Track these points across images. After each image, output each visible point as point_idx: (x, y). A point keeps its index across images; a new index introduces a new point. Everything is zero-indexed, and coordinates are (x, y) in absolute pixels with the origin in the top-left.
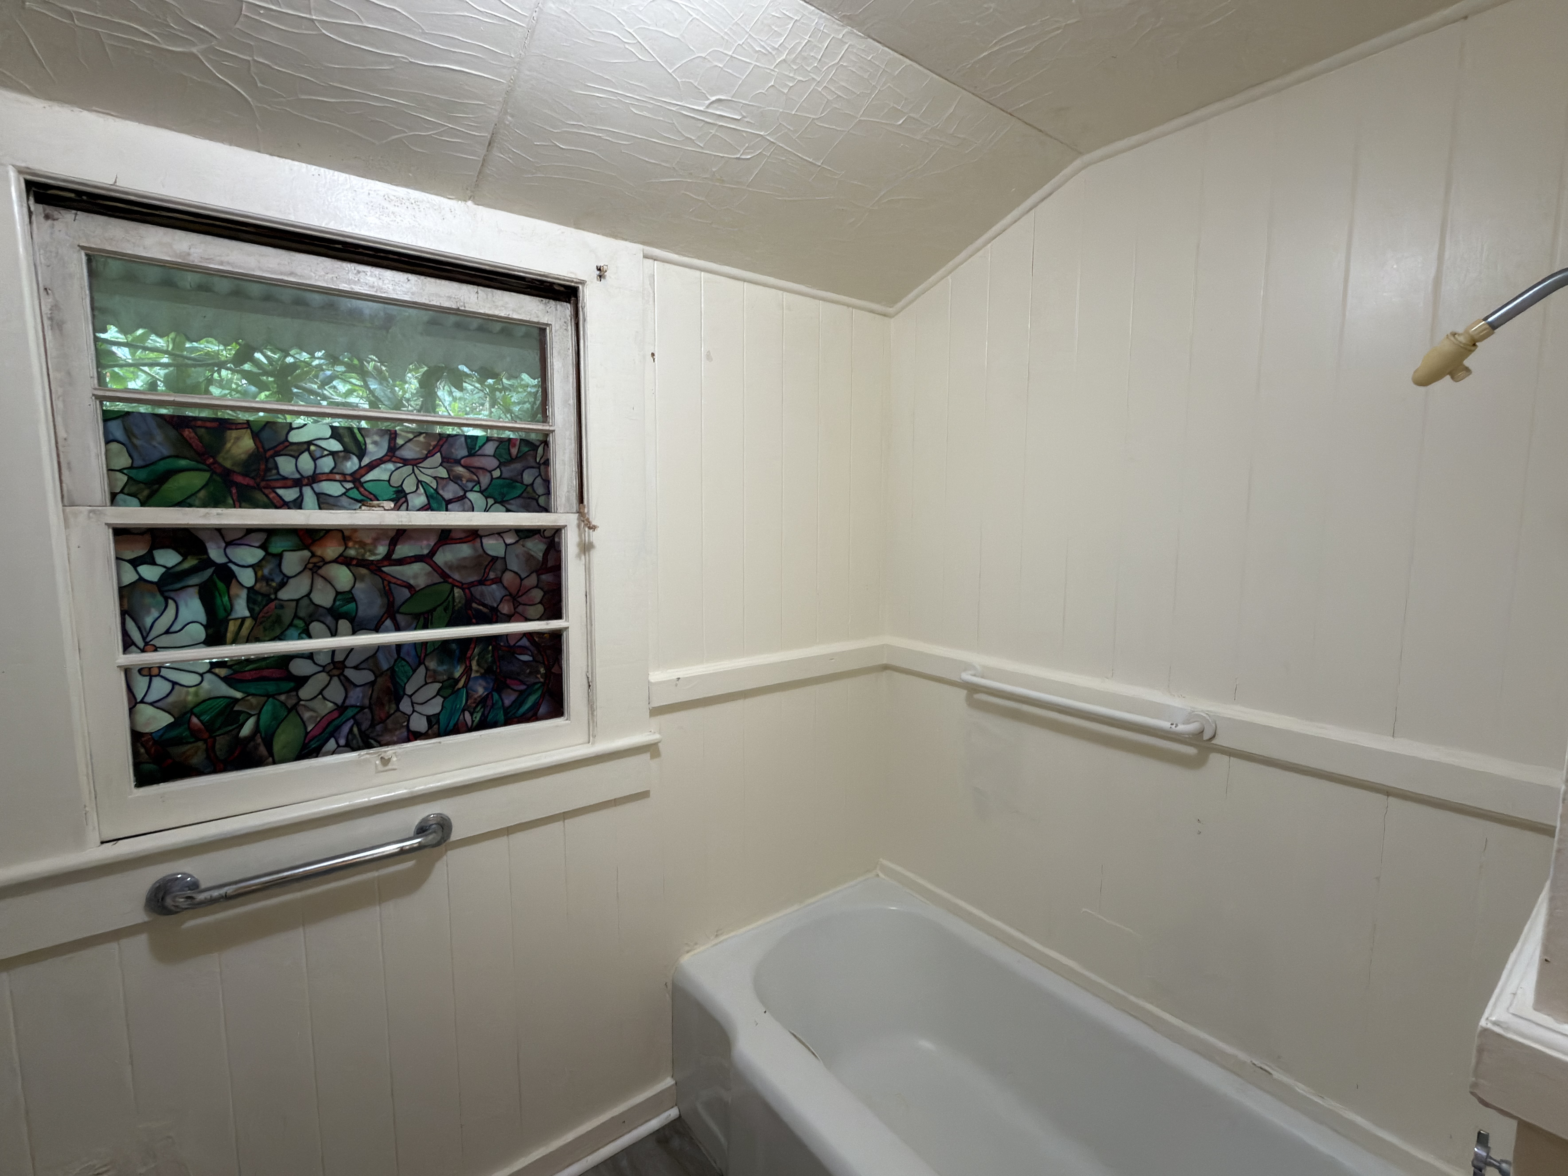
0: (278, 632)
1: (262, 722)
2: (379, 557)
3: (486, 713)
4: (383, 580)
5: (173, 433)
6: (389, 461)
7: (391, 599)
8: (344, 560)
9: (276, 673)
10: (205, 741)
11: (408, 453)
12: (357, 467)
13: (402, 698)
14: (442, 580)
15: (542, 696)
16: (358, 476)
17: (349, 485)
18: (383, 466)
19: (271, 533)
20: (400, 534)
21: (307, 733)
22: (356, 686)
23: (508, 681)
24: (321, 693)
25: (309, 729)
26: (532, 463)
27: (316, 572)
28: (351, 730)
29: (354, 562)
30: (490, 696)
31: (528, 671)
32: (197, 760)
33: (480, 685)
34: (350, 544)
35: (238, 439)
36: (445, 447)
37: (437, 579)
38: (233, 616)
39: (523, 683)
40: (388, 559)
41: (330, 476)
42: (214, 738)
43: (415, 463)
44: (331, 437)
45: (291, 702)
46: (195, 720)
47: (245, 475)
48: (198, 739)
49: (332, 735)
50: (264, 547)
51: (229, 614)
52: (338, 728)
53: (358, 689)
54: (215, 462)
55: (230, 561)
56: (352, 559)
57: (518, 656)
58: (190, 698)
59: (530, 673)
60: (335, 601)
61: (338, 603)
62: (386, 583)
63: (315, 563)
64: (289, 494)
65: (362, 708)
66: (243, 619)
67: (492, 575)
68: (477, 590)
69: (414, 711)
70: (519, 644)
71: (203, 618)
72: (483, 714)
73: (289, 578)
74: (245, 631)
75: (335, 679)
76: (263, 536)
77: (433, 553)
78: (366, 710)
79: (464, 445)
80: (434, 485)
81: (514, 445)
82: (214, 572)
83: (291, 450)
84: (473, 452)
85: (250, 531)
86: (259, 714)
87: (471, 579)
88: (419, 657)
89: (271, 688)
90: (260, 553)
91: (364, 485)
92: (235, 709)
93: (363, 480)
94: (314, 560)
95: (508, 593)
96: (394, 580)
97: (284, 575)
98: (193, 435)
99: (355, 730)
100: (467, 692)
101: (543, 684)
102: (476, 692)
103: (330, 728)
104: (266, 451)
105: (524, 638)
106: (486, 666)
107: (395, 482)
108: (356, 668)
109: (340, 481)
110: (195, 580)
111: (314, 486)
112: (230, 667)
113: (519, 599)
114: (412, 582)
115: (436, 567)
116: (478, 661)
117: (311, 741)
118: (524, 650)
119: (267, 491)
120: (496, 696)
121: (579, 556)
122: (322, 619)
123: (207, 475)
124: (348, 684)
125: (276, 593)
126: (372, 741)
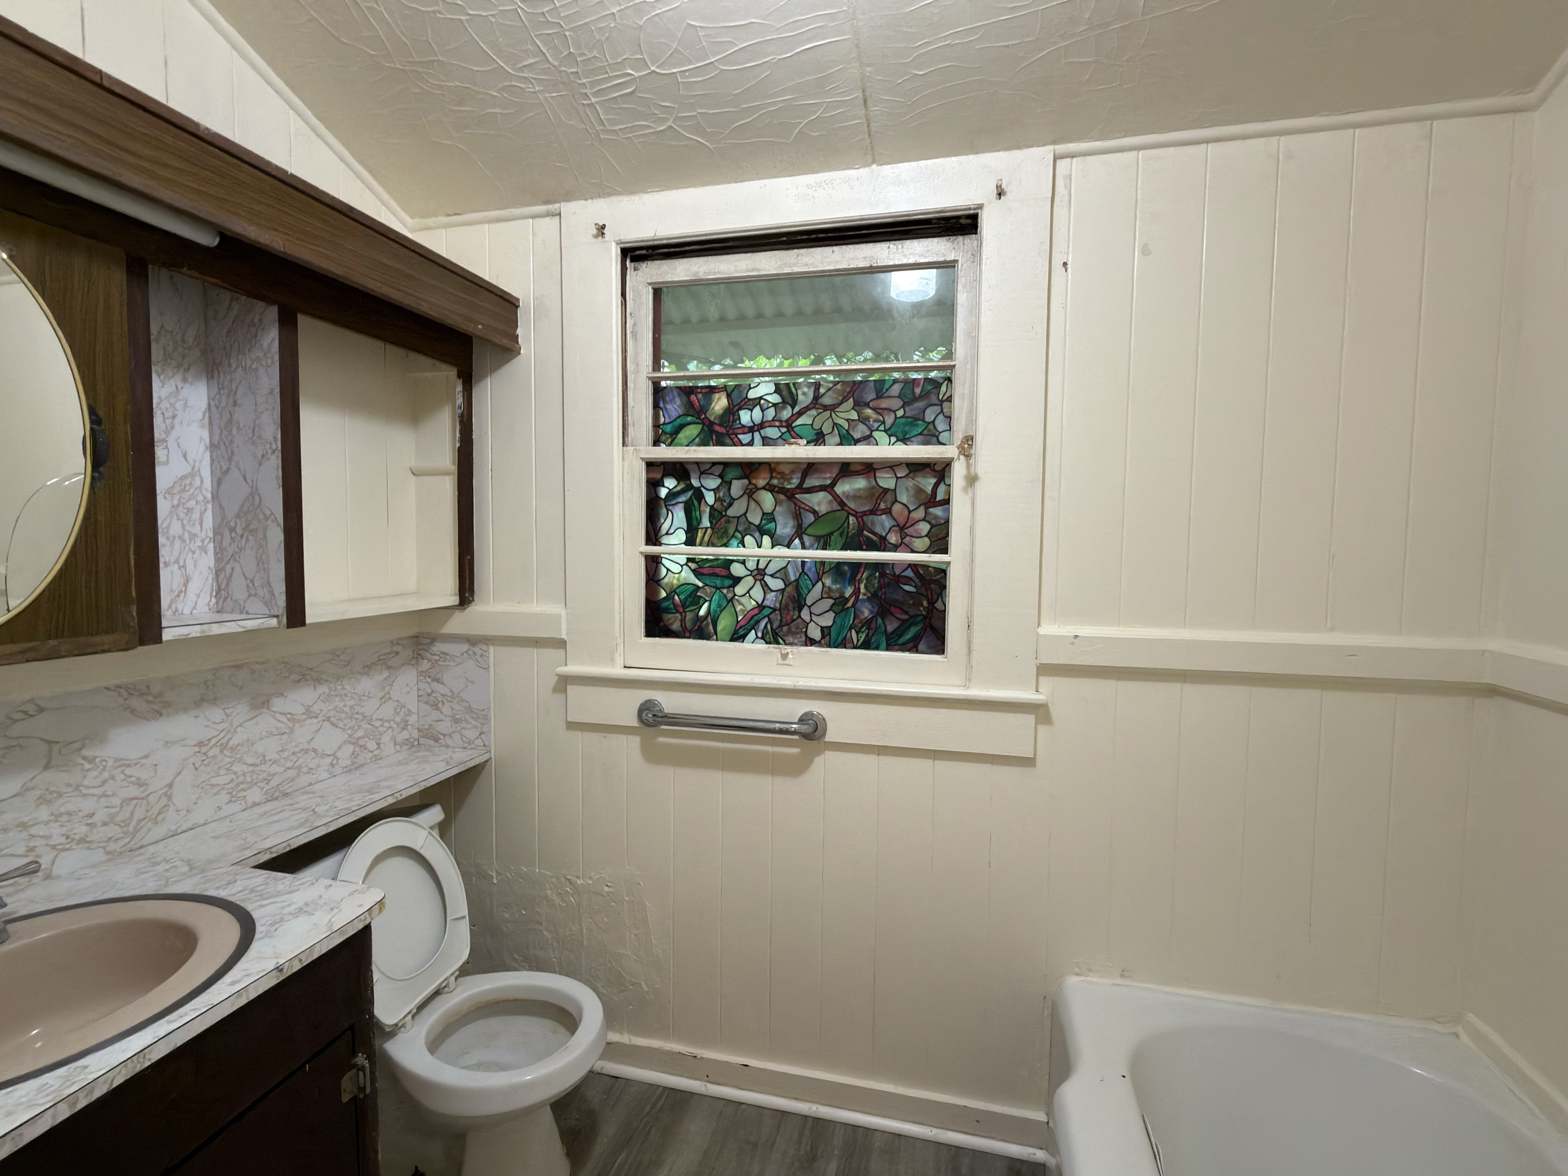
0: (725, 540)
1: (712, 607)
2: (793, 486)
3: (870, 635)
4: (796, 505)
5: (685, 398)
6: (814, 408)
7: (800, 522)
8: (770, 488)
9: (724, 572)
10: (681, 613)
11: (827, 400)
12: (790, 414)
13: (804, 606)
14: (840, 508)
15: (924, 629)
16: (790, 422)
17: (784, 430)
18: (808, 412)
19: (726, 465)
20: (810, 467)
21: (738, 622)
22: (772, 591)
23: (892, 609)
24: (748, 592)
25: (739, 619)
26: (934, 400)
27: (751, 496)
28: (766, 626)
29: (776, 489)
30: (875, 619)
31: (911, 602)
32: (676, 626)
33: (867, 608)
34: (774, 475)
35: (719, 399)
36: (858, 391)
37: (836, 506)
38: (701, 526)
39: (906, 613)
40: (800, 488)
41: (771, 424)
42: (685, 612)
43: (832, 408)
44: (774, 392)
45: (730, 595)
46: (676, 597)
47: (720, 425)
48: (677, 612)
49: (753, 628)
50: (721, 476)
51: (699, 524)
52: (758, 622)
53: (773, 594)
54: (706, 417)
55: (702, 486)
56: (775, 487)
57: (902, 586)
58: (675, 582)
59: (913, 604)
60: (761, 520)
61: (764, 522)
62: (797, 508)
63: (751, 490)
64: (745, 438)
65: (774, 610)
66: (707, 528)
67: (882, 506)
68: (868, 519)
69: (811, 620)
70: (903, 574)
71: (685, 526)
72: (867, 635)
73: (734, 500)
74: (706, 538)
75: (758, 582)
76: (721, 468)
77: (834, 484)
78: (777, 612)
79: (873, 389)
80: (846, 426)
81: (918, 385)
82: (693, 494)
83: (749, 405)
84: (880, 394)
85: (715, 463)
86: (711, 601)
87: (865, 509)
88: (818, 574)
89: (718, 582)
90: (719, 481)
91: (795, 429)
92: (699, 594)
93: (794, 425)
94: (750, 487)
95: (896, 524)
96: (803, 506)
97: (732, 498)
98: (695, 398)
99: (769, 626)
100: (854, 612)
101: (925, 618)
102: (863, 613)
103: (752, 622)
104: (734, 407)
105: (910, 569)
106: (872, 590)
107: (817, 426)
108: (772, 576)
109: (778, 427)
110: (683, 498)
111: (762, 431)
112: (697, 563)
113: (906, 531)
114: (816, 508)
115: (835, 496)
116: (865, 584)
117: (741, 628)
118: (908, 580)
119: (733, 436)
120: (880, 621)
121: (965, 490)
122: (752, 533)
123: (701, 426)
124: (766, 588)
125: (726, 510)
126: (781, 641)
